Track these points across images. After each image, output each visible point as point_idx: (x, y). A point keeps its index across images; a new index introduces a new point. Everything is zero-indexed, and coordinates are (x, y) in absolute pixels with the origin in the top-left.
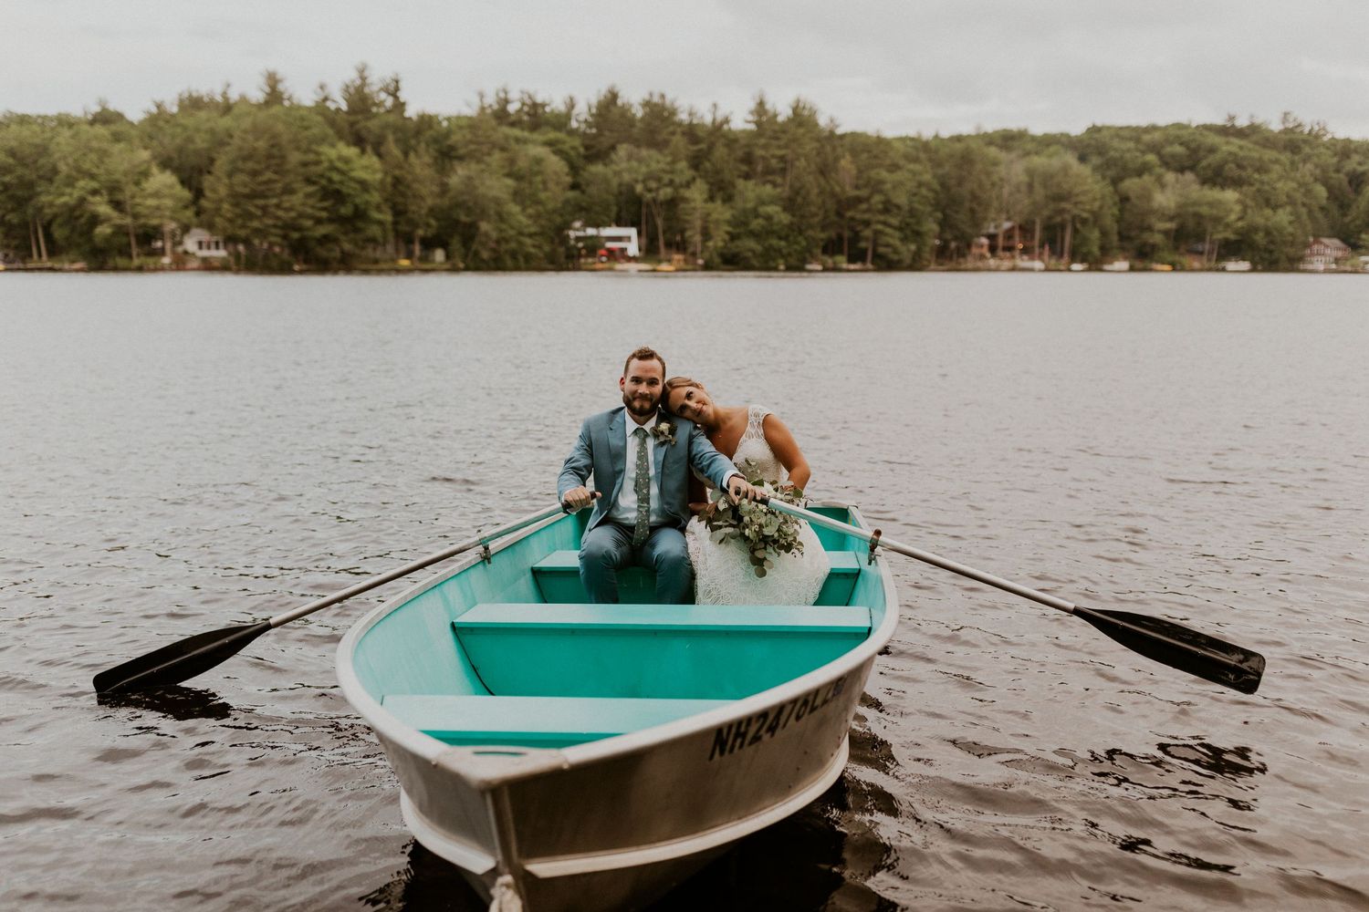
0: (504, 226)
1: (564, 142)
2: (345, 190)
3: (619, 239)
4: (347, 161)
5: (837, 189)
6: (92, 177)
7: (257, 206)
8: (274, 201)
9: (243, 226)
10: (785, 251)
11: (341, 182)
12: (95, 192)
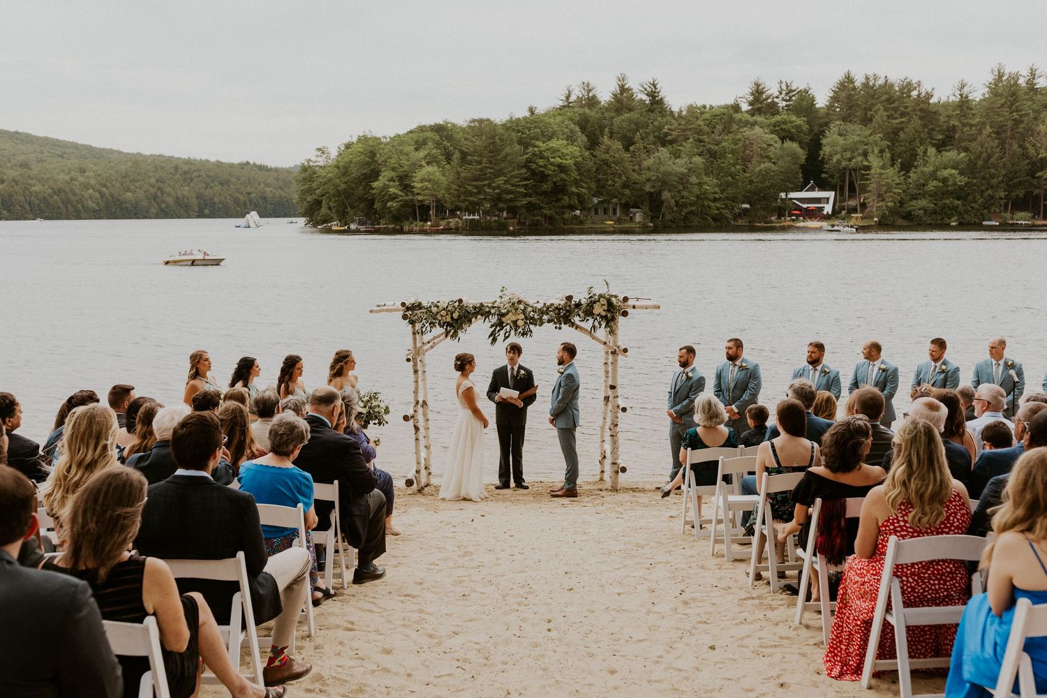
0: (684, 193)
1: (791, 122)
2: (547, 172)
3: (818, 200)
4: (554, 151)
5: (1032, 151)
6: (393, 169)
7: (476, 187)
8: (486, 182)
9: (464, 201)
10: (961, 208)
11: (545, 166)
12: (392, 180)
